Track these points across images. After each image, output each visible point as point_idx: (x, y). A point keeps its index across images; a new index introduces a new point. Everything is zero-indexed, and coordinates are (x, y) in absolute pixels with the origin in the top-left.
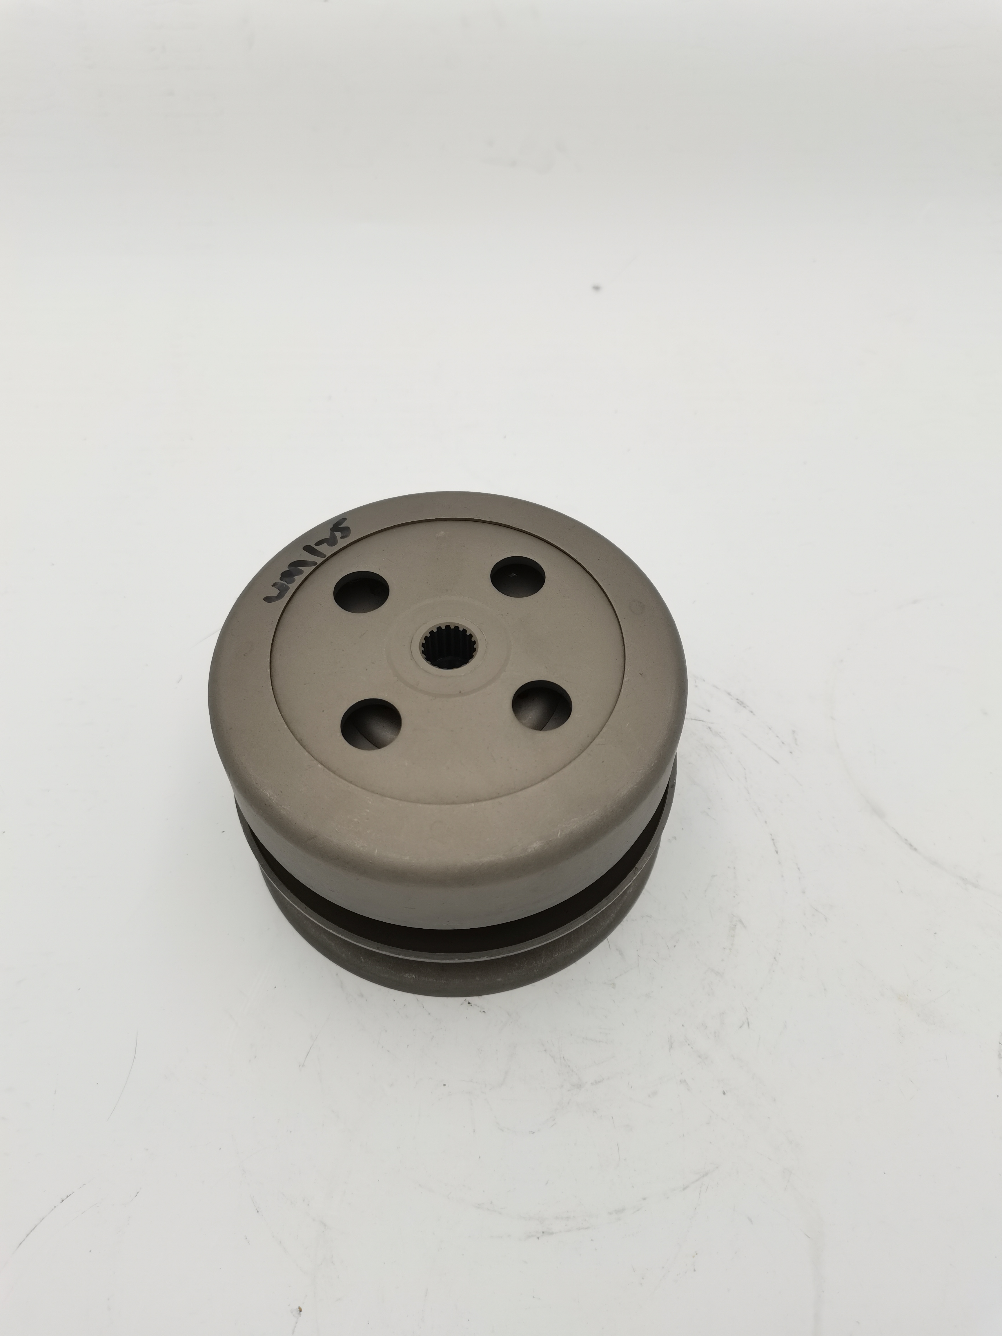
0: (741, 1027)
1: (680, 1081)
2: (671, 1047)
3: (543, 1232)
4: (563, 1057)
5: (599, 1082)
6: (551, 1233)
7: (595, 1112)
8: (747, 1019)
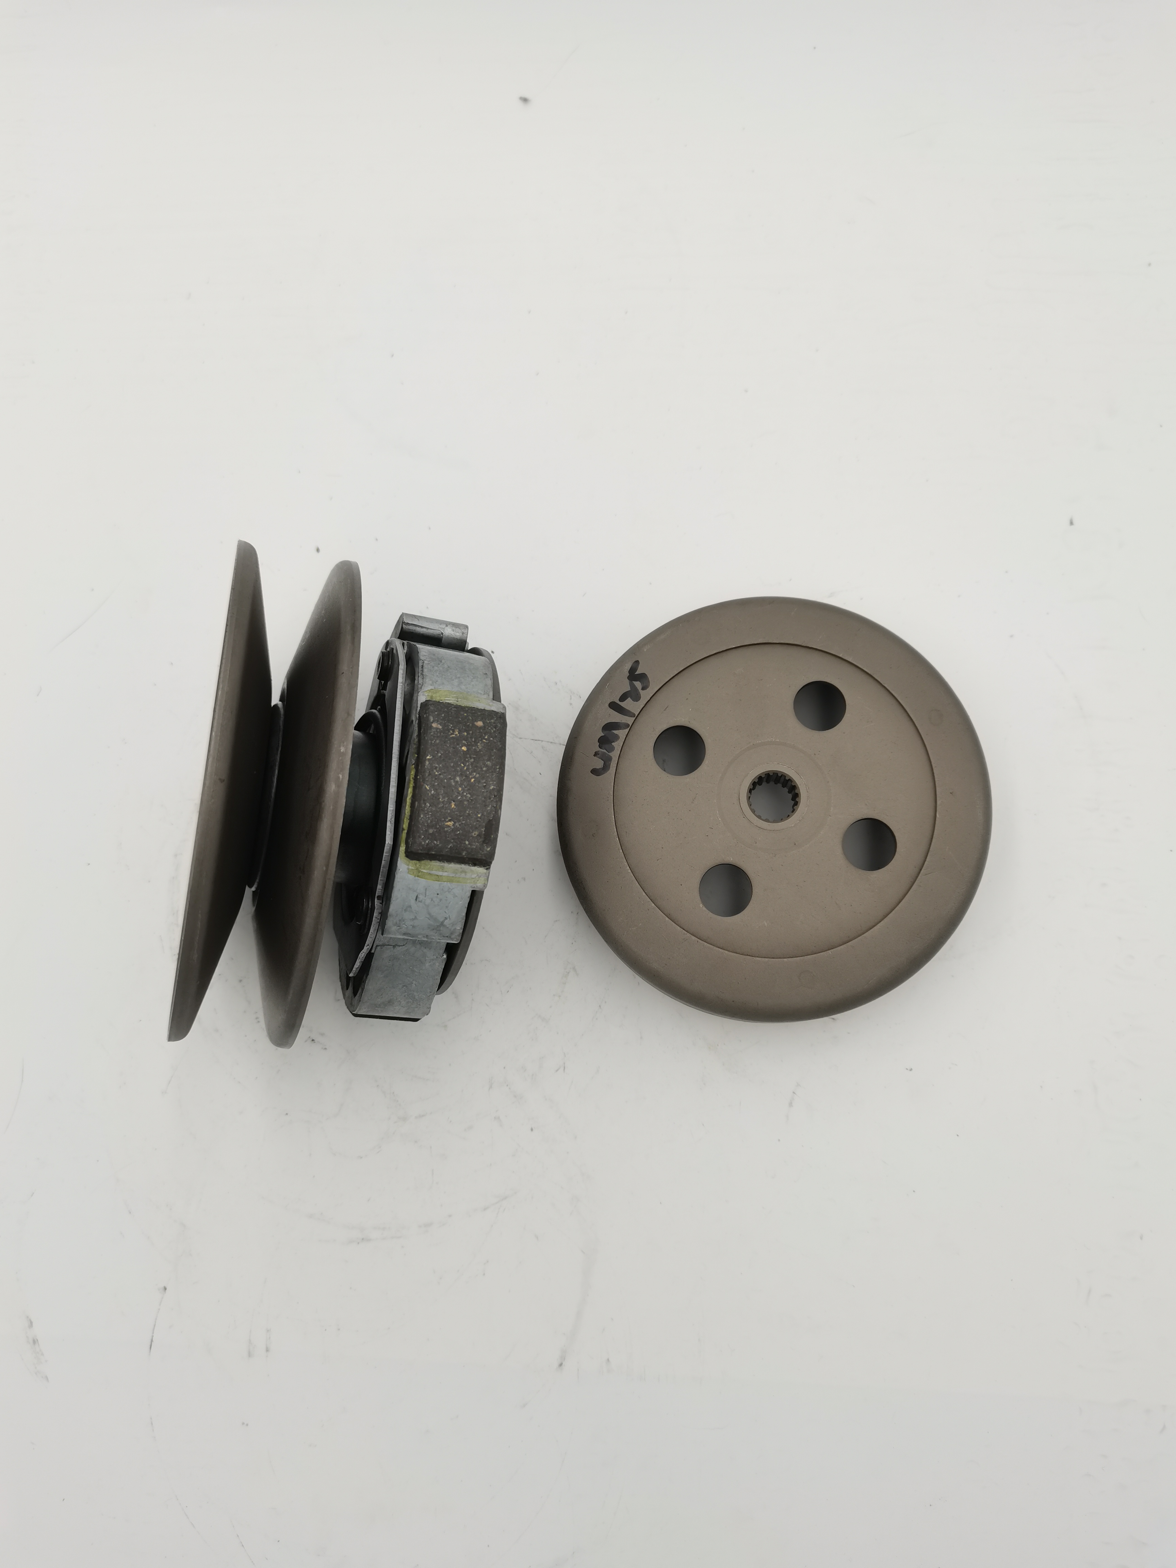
0: (557, 1071)
1: (495, 1118)
2: (491, 1087)
3: (363, 1239)
4: (393, 1093)
5: (423, 1116)
6: (369, 1240)
7: (416, 1142)
8: (564, 1064)
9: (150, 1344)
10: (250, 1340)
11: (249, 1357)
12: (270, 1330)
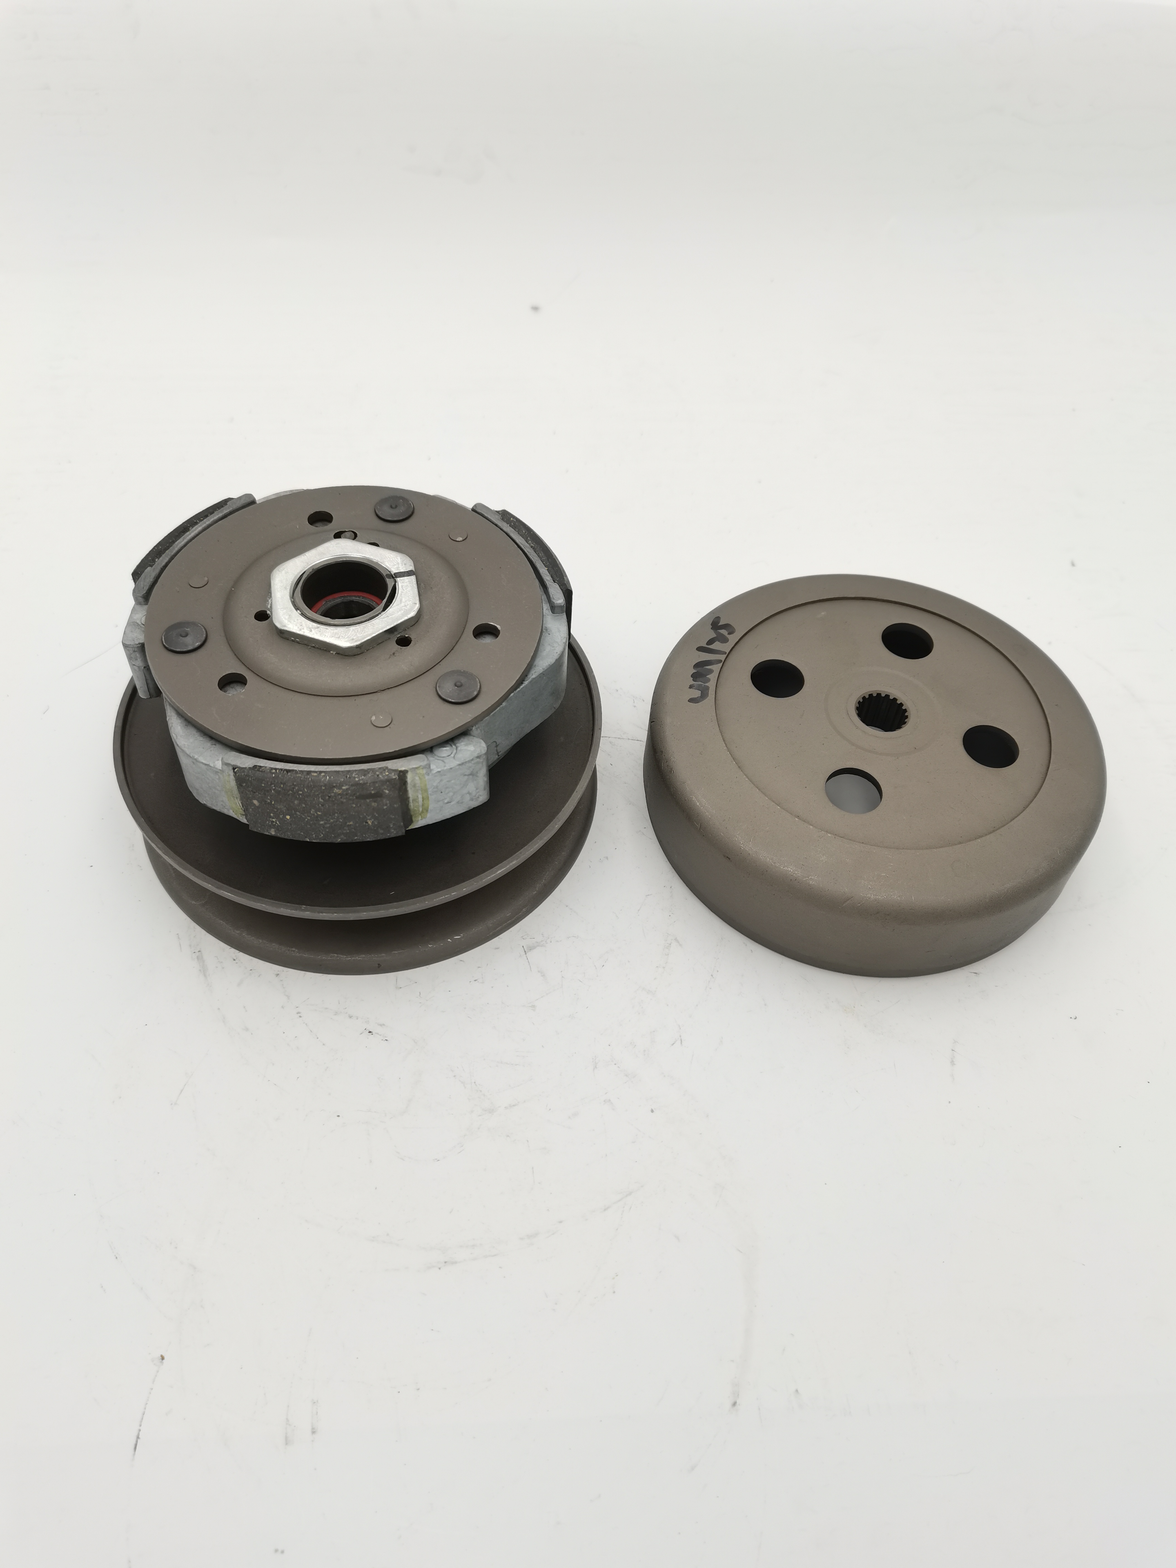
0: (673, 1044)
1: (604, 1101)
2: (595, 1068)
3: (445, 1262)
4: (475, 1083)
5: (514, 1106)
6: (456, 1263)
7: (508, 1136)
8: (680, 1036)
9: (135, 1442)
10: (287, 1419)
11: (287, 1444)
12: (317, 1401)
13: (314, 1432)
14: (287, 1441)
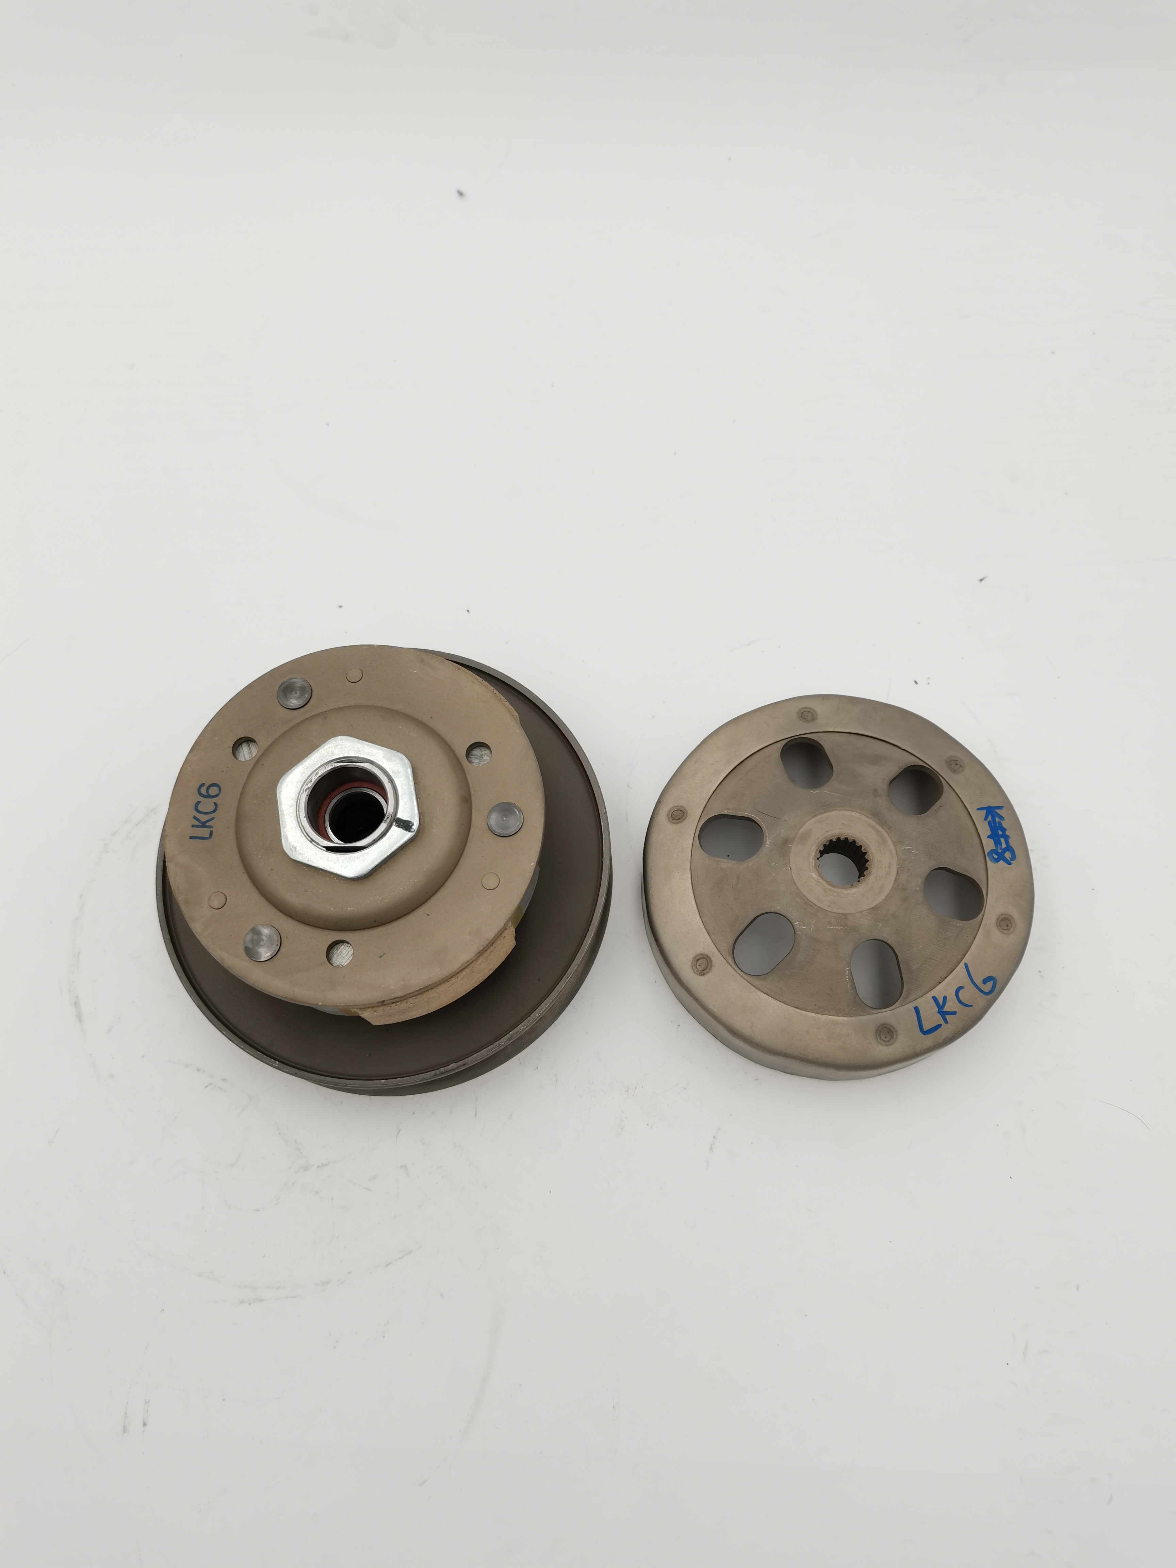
10: (126, 1413)
11: (124, 1432)
12: (149, 1401)
13: (145, 1424)
14: (125, 1431)
